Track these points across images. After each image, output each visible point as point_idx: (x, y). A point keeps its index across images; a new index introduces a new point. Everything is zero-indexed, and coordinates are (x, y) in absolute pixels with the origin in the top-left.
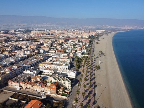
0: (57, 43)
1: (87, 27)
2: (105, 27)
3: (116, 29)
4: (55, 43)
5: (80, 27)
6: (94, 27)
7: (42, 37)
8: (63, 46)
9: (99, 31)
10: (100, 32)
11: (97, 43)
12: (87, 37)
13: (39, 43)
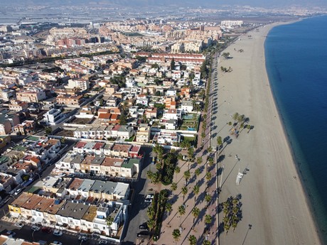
0: (110, 73)
1: (199, 10)
2: (242, 11)
3: (269, 14)
4: (105, 72)
5: (180, 11)
6: (215, 11)
7: (72, 50)
8: (124, 86)
9: (229, 24)
10: (229, 27)
11: (225, 70)
12: (197, 49)
13: (54, 79)
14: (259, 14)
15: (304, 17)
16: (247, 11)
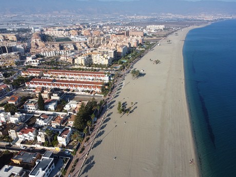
1: (133, 17)
6: (146, 17)
10: (153, 31)
14: (178, 19)
15: (212, 21)
16: (170, 17)
